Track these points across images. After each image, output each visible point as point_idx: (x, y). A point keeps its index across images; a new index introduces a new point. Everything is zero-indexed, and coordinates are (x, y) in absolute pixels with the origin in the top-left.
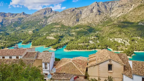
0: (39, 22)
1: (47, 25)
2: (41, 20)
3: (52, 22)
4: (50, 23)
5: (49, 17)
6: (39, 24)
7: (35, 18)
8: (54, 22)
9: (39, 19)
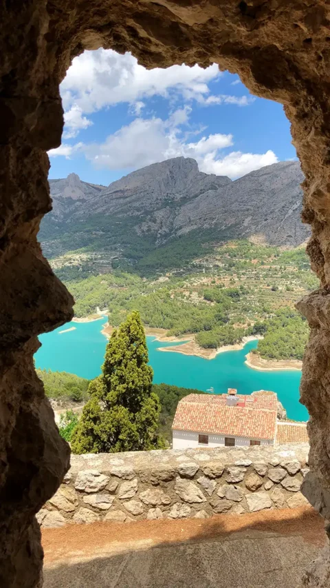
0: (139, 221)
1: (175, 239)
2: (147, 213)
3: (195, 227)
4: (186, 230)
5: (185, 200)
6: (139, 233)
7: (121, 201)
8: (206, 226)
9: (138, 210)
